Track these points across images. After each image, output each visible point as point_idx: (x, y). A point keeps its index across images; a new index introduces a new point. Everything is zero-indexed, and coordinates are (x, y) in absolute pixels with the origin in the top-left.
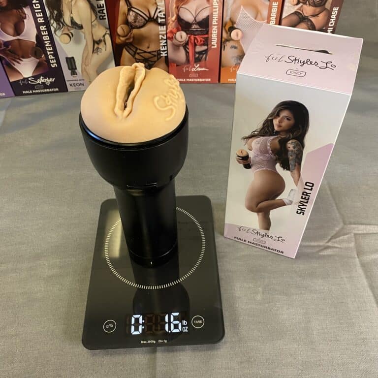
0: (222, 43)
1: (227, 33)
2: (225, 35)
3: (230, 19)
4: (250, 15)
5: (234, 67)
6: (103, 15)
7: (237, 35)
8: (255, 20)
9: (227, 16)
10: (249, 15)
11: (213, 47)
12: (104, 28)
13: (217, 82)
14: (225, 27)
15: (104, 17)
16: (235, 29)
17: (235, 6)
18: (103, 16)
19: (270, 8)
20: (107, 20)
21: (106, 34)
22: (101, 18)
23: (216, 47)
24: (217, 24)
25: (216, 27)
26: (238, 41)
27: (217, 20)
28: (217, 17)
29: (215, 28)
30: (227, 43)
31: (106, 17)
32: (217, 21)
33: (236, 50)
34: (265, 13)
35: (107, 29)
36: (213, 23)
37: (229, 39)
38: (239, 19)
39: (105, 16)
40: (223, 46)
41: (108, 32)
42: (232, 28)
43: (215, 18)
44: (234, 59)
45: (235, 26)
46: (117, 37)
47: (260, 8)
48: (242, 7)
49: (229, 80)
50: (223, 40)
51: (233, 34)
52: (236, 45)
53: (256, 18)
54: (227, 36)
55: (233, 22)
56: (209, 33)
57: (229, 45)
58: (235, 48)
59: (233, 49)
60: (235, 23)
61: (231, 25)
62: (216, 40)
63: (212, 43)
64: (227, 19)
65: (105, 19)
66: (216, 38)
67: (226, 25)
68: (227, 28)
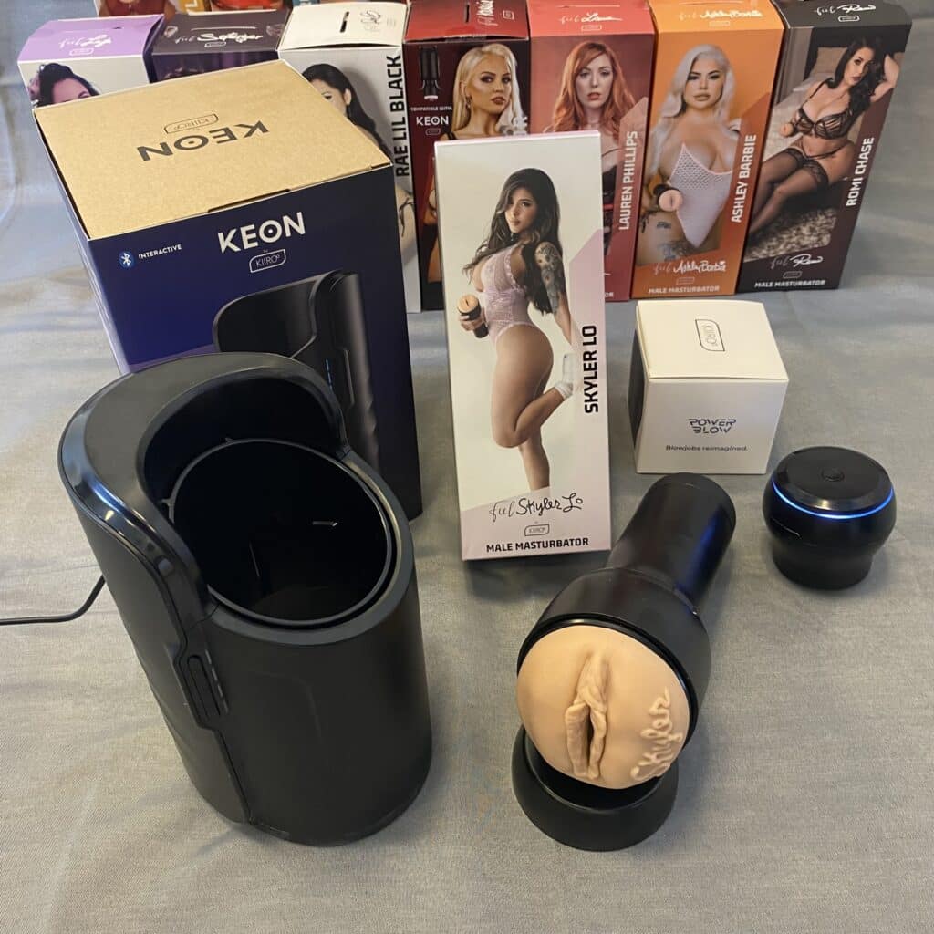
0: (640, 218)
1: (651, 197)
2: (646, 202)
3: (659, 170)
4: (700, 162)
5: (663, 265)
6: (404, 166)
7: (672, 201)
8: (708, 171)
9: (652, 164)
10: (696, 160)
11: (621, 228)
12: (404, 193)
13: (628, 298)
14: (647, 186)
15: (406, 172)
16: (669, 188)
17: (669, 145)
18: (403, 170)
19: (740, 147)
20: (410, 177)
21: (405, 204)
22: (400, 172)
23: (627, 228)
24: (631, 182)
25: (630, 188)
26: (672, 214)
27: (632, 174)
28: (633, 169)
29: (627, 190)
30: (651, 217)
31: (410, 171)
32: (631, 177)
33: (668, 230)
34: (730, 157)
35: (410, 194)
36: (624, 182)
37: (656, 210)
38: (677, 170)
39: (407, 168)
40: (641, 224)
41: (411, 200)
42: (662, 188)
43: (629, 170)
44: (661, 249)
45: (668, 183)
46: (428, 211)
47: (719, 147)
48: (684, 146)
49: (650, 291)
50: (643, 211)
51: (664, 200)
52: (669, 221)
53: (710, 168)
54: (650, 204)
55: (663, 175)
56: (616, 199)
57: (654, 220)
58: (667, 226)
59: (663, 229)
60: (668, 178)
61: (660, 183)
62: (629, 214)
63: (621, 221)
64: (652, 170)
65: (408, 174)
66: (629, 211)
67: (649, 182)
68: (651, 188)
